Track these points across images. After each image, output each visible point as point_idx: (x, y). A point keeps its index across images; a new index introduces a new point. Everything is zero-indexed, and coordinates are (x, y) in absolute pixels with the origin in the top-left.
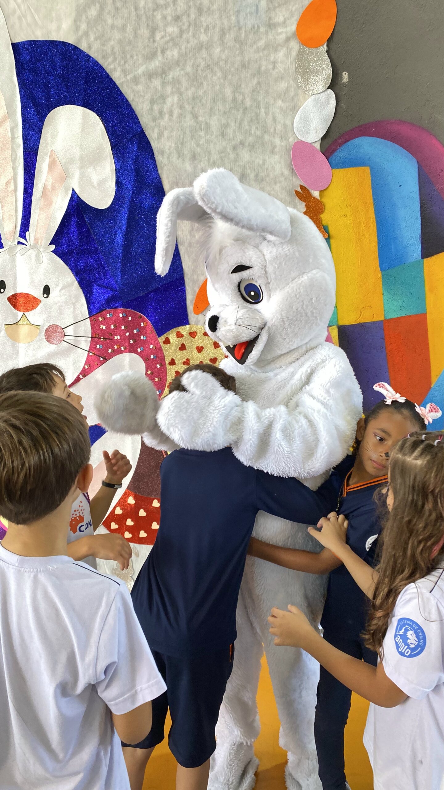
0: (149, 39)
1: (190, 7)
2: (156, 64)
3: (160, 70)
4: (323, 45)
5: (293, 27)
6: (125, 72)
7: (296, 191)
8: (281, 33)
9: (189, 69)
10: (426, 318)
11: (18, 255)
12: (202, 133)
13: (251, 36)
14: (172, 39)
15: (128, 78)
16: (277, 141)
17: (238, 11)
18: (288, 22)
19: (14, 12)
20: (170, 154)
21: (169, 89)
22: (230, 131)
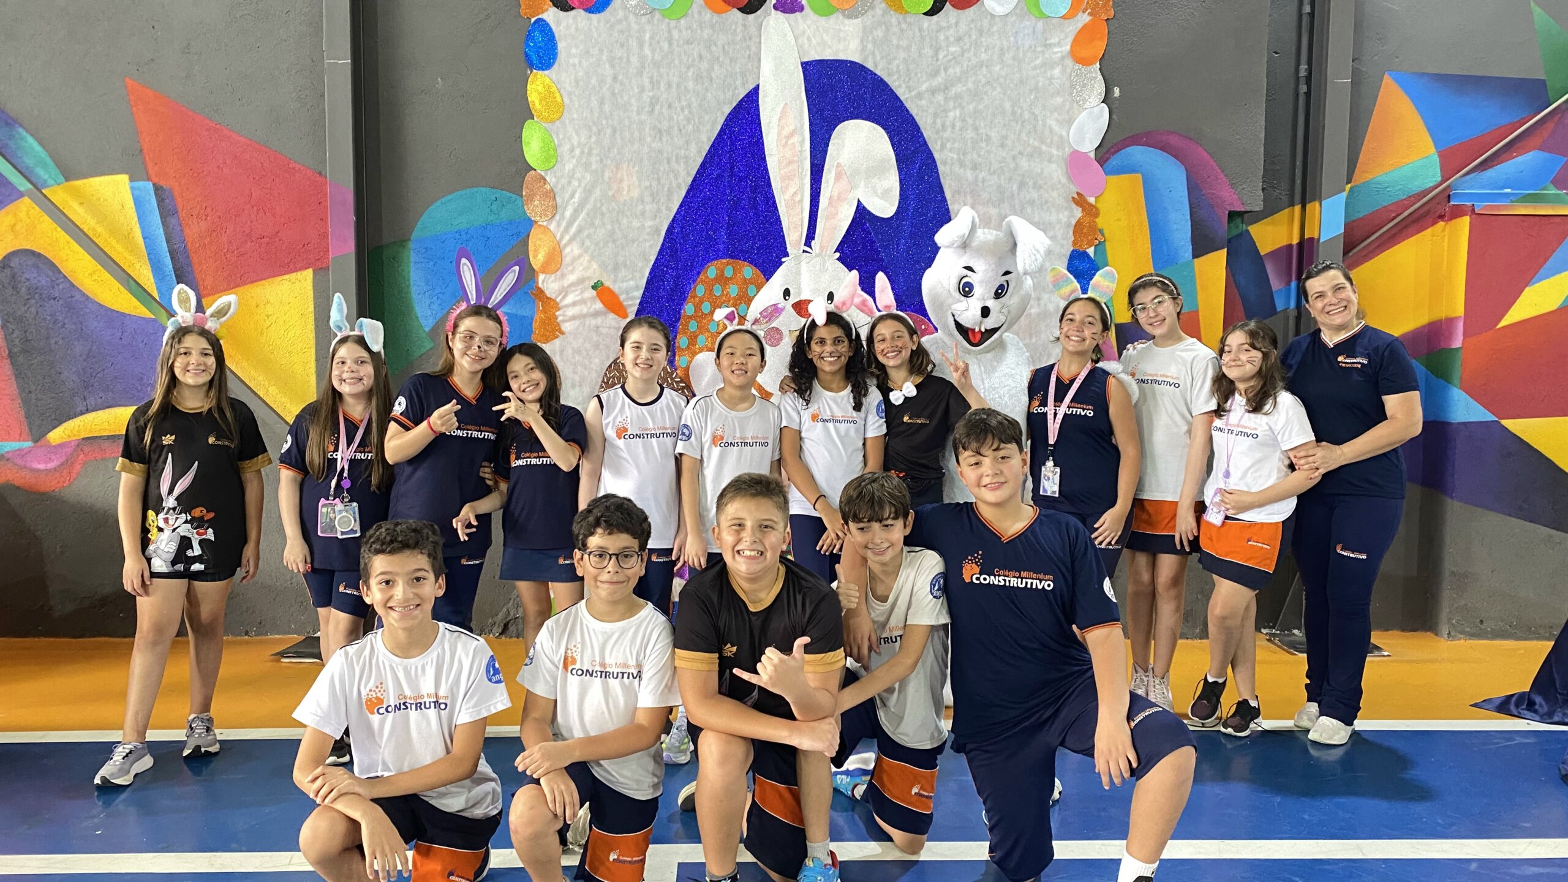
0: (933, 57)
1: (971, 29)
2: (939, 79)
3: (942, 87)
4: (1095, 63)
5: (1068, 47)
6: (910, 89)
7: (1073, 198)
8: (1057, 53)
9: (970, 85)
10: (1198, 316)
11: (803, 263)
12: (983, 145)
13: (1029, 54)
14: (954, 58)
15: (913, 93)
16: (1055, 152)
17: (1017, 32)
18: (1062, 42)
19: (804, 32)
20: (952, 164)
21: (951, 104)
22: (1009, 143)
